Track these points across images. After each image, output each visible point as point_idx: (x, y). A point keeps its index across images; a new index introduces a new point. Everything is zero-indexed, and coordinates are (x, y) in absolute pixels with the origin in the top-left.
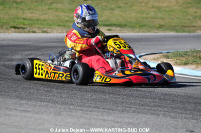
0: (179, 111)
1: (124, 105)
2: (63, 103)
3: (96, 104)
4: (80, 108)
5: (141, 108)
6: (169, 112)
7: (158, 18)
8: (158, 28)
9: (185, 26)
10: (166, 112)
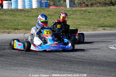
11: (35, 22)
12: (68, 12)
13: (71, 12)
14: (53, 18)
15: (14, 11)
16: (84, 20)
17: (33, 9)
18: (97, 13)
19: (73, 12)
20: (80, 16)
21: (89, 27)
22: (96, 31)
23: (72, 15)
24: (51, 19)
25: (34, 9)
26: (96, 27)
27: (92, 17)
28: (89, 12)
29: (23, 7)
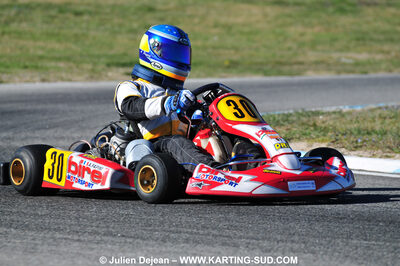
0: (279, 237)
1: (166, 227)
2: (41, 228)
3: (108, 227)
4: (76, 237)
5: (201, 232)
6: (258, 239)
7: (227, 48)
8: (228, 67)
9: (281, 64)
10: (253, 238)
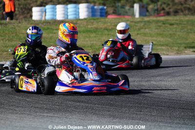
11: (83, 41)
12: (136, 24)
13: (142, 24)
14: (113, 34)
15: (50, 23)
16: (163, 37)
17: (80, 20)
18: (183, 25)
19: (145, 24)
20: (156, 30)
21: (171, 49)
22: (183, 54)
23: (142, 29)
24: (109, 36)
25: (82, 20)
26: (181, 48)
27: (176, 31)
28: (171, 25)
29: (64, 17)
